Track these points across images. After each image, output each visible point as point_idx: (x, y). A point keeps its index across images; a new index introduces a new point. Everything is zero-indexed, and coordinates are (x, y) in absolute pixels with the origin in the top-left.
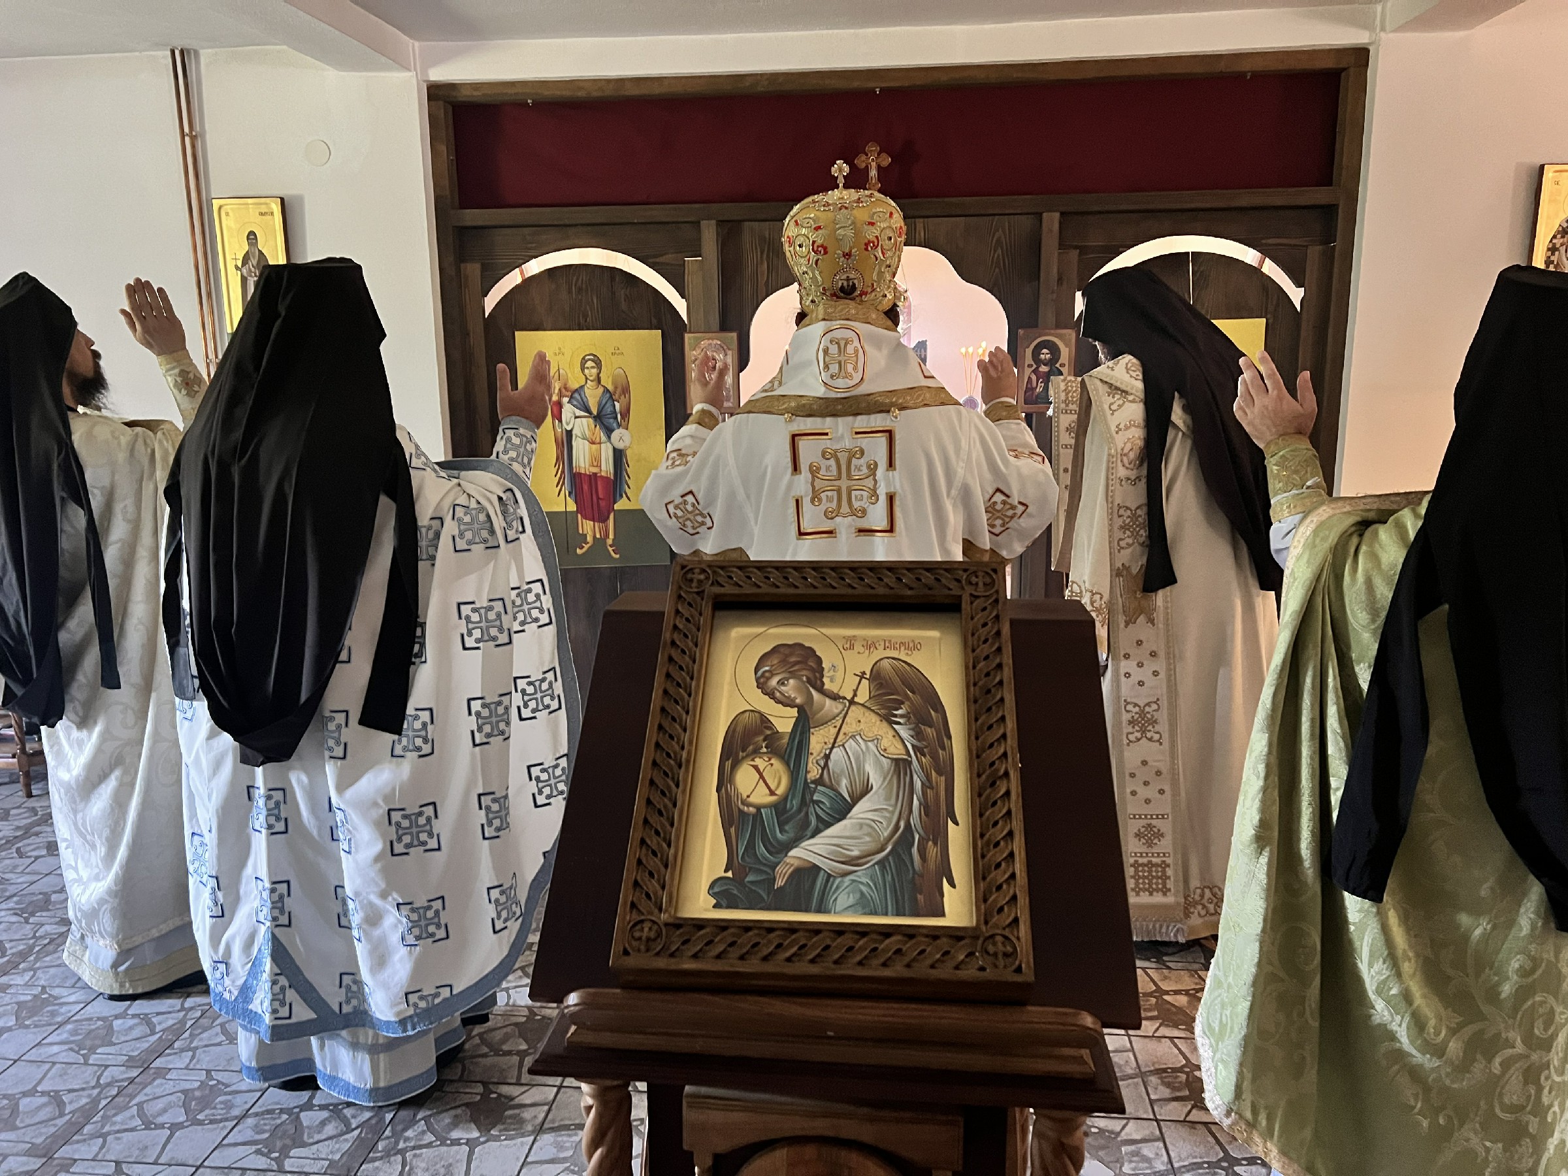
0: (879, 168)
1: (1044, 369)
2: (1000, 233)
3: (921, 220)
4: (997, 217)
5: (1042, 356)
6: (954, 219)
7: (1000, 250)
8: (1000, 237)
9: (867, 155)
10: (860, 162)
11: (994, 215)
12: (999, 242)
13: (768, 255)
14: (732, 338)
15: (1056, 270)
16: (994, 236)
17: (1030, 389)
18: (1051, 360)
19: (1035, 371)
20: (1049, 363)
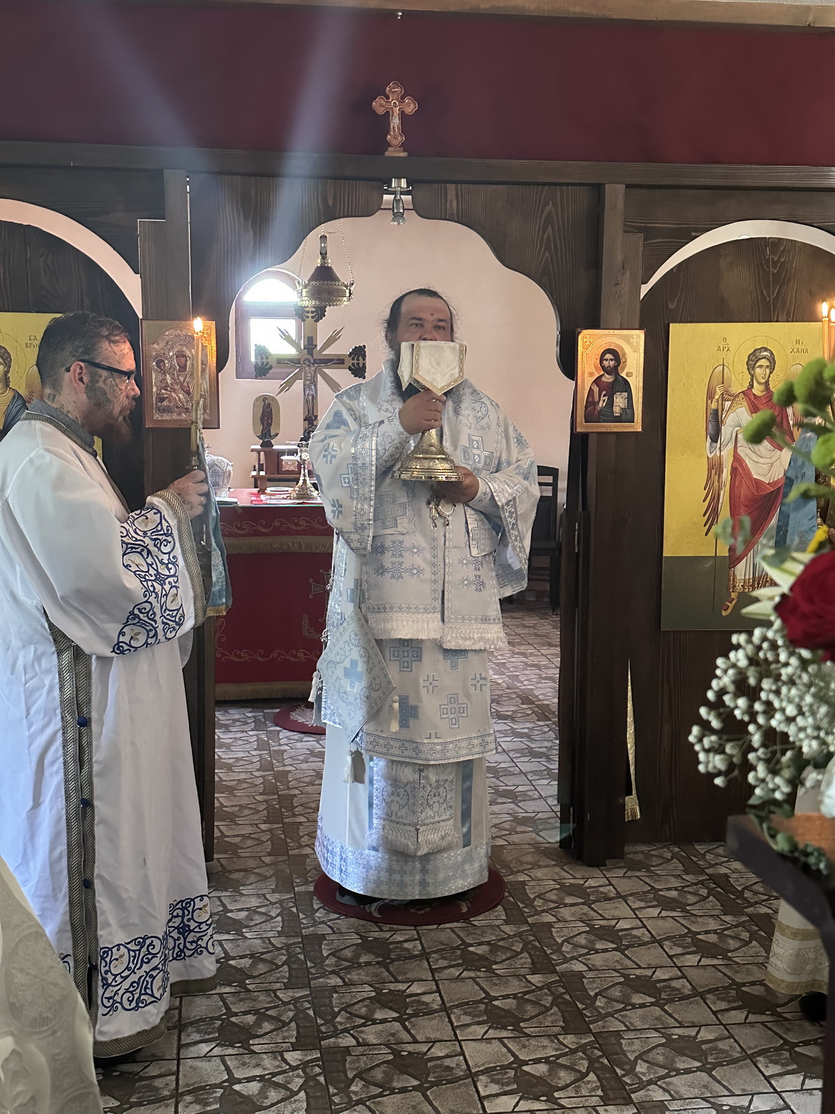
0: (403, 115)
1: (608, 379)
2: (550, 208)
3: (453, 186)
4: (546, 187)
5: (606, 363)
6: (495, 186)
7: (550, 230)
8: (550, 211)
9: (388, 98)
10: (378, 105)
11: (544, 184)
12: (549, 219)
13: (254, 220)
14: (209, 328)
15: (620, 256)
16: (543, 212)
17: (591, 403)
18: (616, 367)
19: (597, 381)
20: (614, 371)
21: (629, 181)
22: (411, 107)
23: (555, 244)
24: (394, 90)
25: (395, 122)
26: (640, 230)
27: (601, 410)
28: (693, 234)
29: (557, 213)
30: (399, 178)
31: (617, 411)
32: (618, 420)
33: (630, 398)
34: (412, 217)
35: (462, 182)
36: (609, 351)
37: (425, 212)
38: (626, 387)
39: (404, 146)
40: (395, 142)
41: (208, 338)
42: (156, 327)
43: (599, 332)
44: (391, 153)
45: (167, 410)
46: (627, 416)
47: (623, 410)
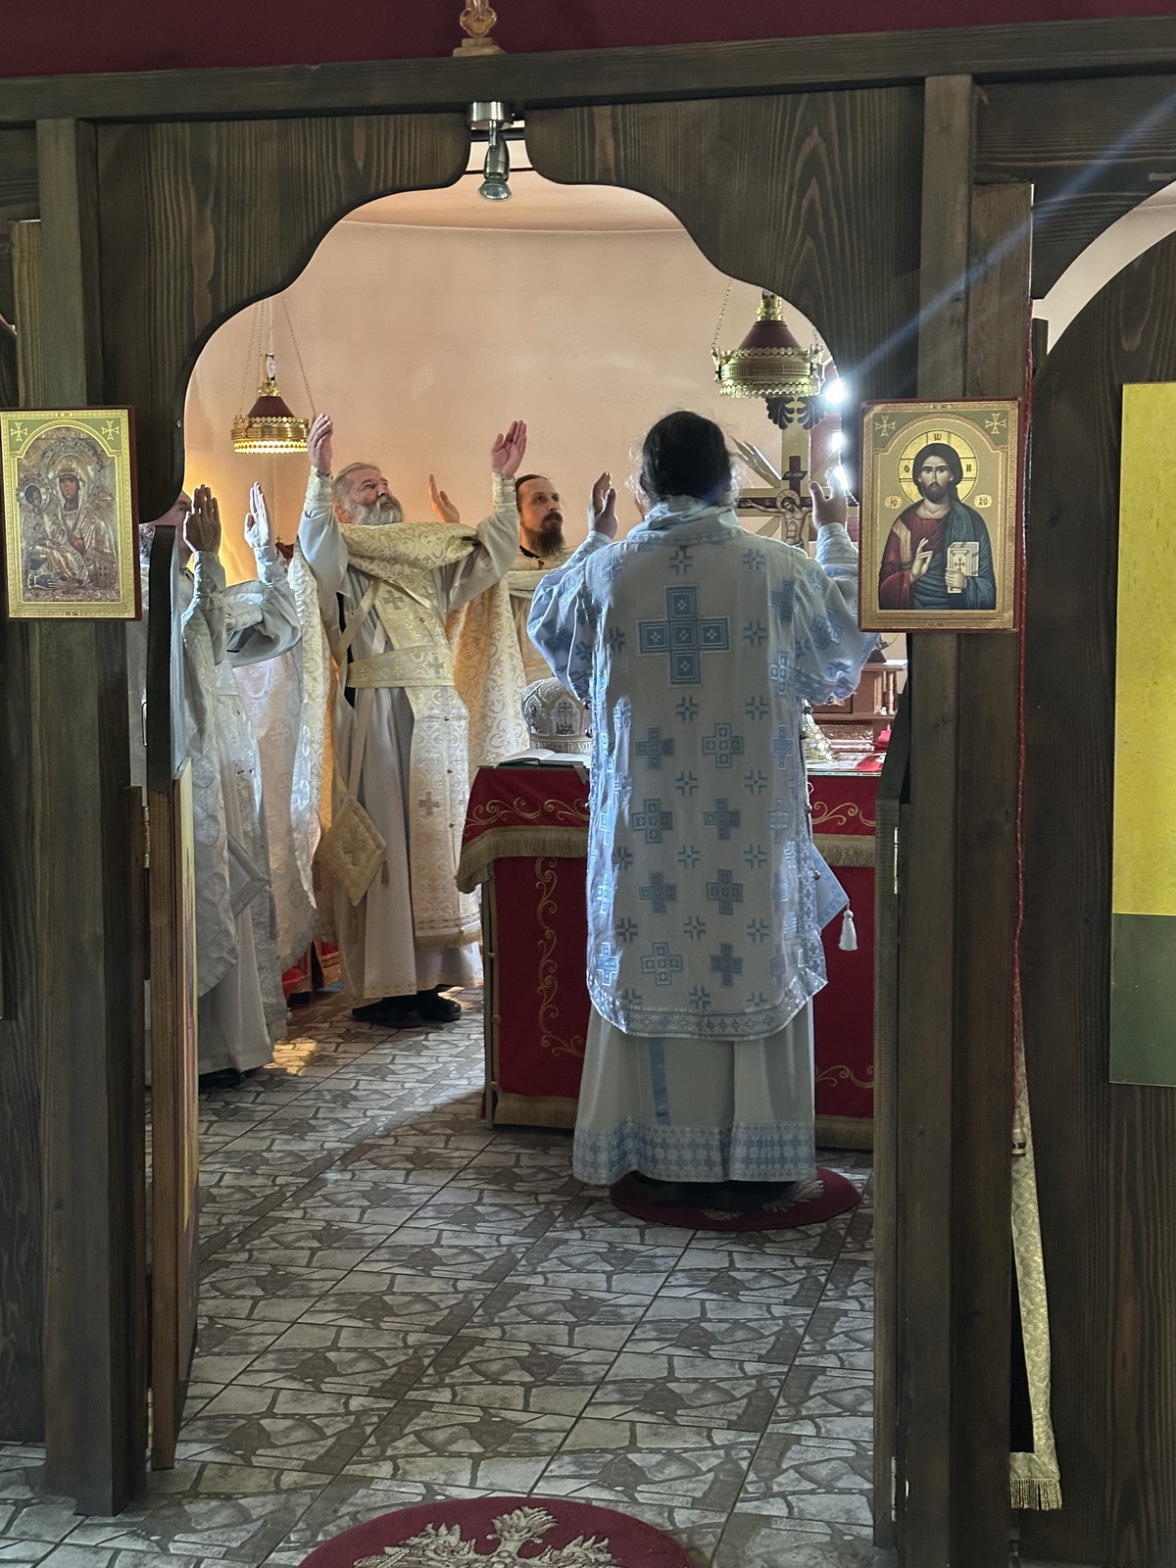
1: (932, 511)
2: (814, 139)
3: (607, 110)
4: (805, 97)
5: (927, 477)
8: (816, 147)
11: (797, 90)
12: (813, 168)
13: (216, 207)
14: (117, 423)
15: (961, 238)
16: (797, 152)
17: (892, 565)
18: (950, 488)
19: (909, 516)
20: (945, 493)
21: (985, 65)
23: (827, 219)
26: (1026, 176)
27: (918, 580)
30: (486, 101)
31: (954, 583)
32: (958, 602)
33: (985, 556)
35: (623, 101)
36: (933, 449)
37: (555, 170)
38: (976, 528)
40: (478, 28)
41: (116, 444)
42: (25, 424)
43: (910, 408)
44: (466, 50)
45: (44, 582)
46: (978, 595)
47: (970, 581)
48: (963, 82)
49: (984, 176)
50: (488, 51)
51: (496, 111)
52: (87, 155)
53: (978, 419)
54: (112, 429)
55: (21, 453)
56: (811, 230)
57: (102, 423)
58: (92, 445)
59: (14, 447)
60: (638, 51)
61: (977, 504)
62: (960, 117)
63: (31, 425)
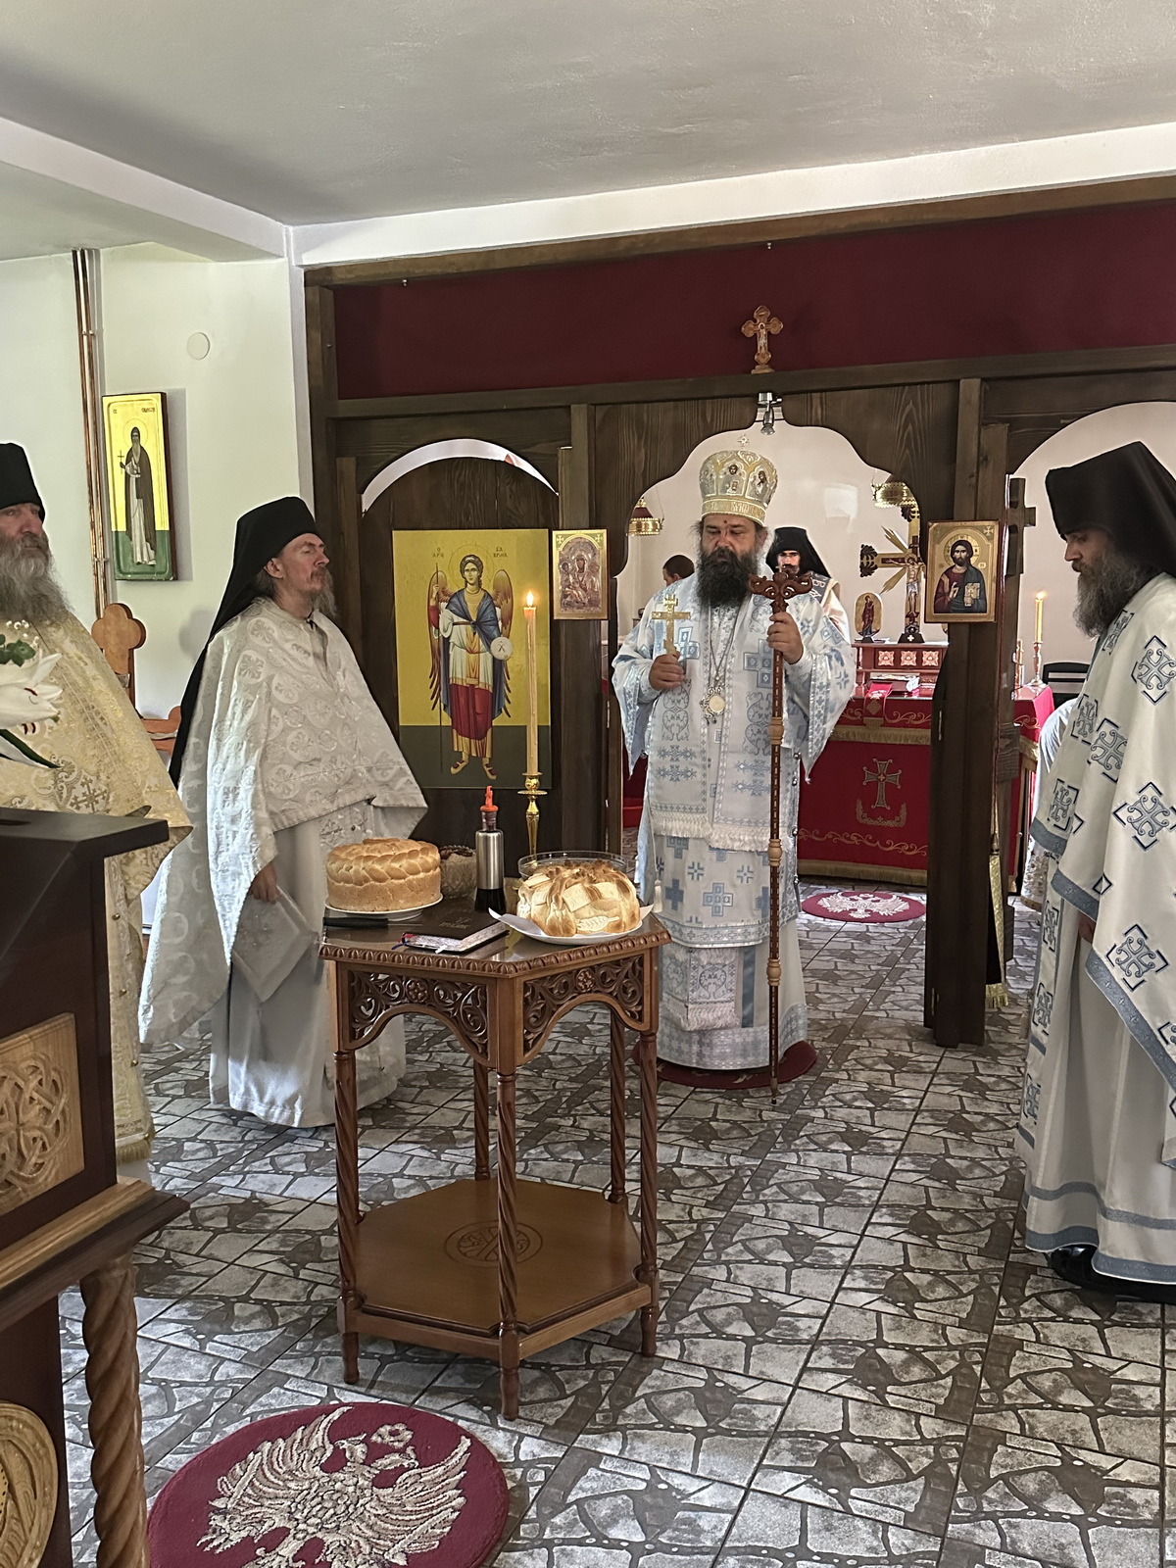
0: (769, 335)
1: (959, 570)
2: (911, 405)
3: (817, 395)
4: (907, 387)
5: (957, 555)
6: (855, 392)
7: (910, 427)
8: (911, 410)
9: (755, 321)
10: (748, 330)
11: (904, 385)
12: (909, 418)
13: (646, 441)
14: (602, 535)
15: (975, 449)
16: (903, 410)
17: (940, 594)
18: (968, 559)
19: (948, 572)
20: (965, 562)
21: (987, 375)
22: (777, 327)
23: (916, 443)
24: (762, 313)
25: (762, 342)
26: (1004, 421)
27: (952, 600)
28: (1062, 421)
29: (917, 410)
30: (765, 392)
31: (968, 601)
32: (969, 610)
33: (982, 589)
34: (780, 426)
35: (825, 391)
36: (960, 543)
37: (793, 420)
38: (978, 577)
39: (770, 363)
40: (763, 361)
41: (601, 544)
42: (563, 536)
43: (951, 524)
44: (757, 370)
45: (569, 604)
46: (979, 606)
47: (975, 600)
48: (979, 380)
49: (985, 422)
50: (767, 371)
51: (769, 396)
52: (591, 419)
53: (981, 529)
54: (599, 537)
55: (561, 549)
56: (908, 446)
57: (596, 535)
58: (590, 544)
59: (558, 546)
60: (833, 370)
61: (979, 567)
62: (975, 397)
63: (565, 536)
